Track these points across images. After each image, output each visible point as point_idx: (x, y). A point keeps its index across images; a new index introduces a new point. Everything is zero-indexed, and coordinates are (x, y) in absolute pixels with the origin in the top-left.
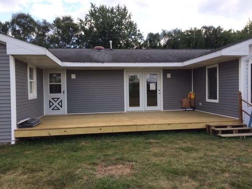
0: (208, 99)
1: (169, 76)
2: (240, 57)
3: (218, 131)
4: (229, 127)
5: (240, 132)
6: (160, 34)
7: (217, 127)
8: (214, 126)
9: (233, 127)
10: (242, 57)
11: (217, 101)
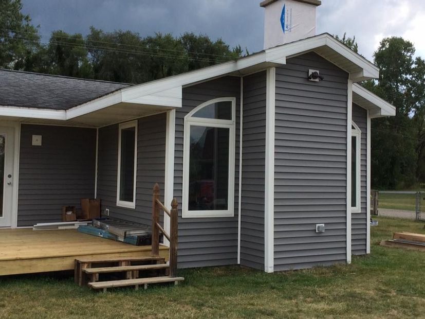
0: (120, 200)
1: (37, 140)
2: (168, 110)
3: (92, 274)
4: (123, 263)
5: (143, 274)
6: (84, 38)
7: (94, 265)
8: (88, 263)
9: (133, 263)
10: (171, 110)
11: (131, 205)
